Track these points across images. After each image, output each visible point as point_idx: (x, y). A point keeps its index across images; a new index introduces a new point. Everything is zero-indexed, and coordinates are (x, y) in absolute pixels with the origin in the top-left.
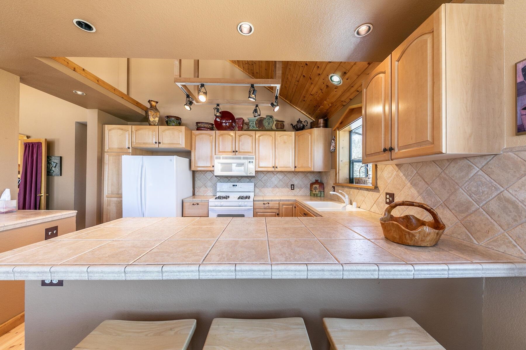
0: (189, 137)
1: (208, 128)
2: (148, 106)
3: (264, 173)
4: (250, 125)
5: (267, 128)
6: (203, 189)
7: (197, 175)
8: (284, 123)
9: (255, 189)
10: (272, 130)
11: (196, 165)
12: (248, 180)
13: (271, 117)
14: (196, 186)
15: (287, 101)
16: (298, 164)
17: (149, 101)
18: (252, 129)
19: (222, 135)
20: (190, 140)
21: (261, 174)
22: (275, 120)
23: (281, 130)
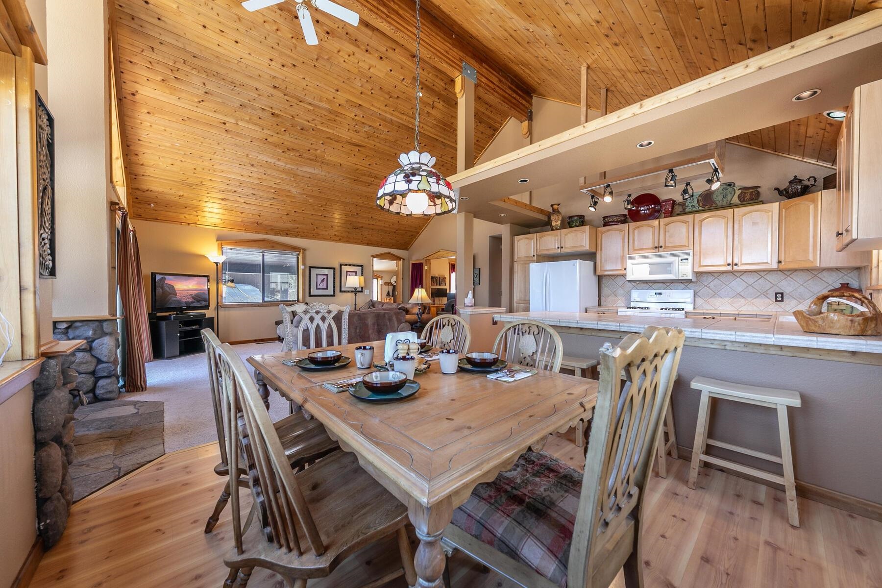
0: (594, 236)
1: (619, 221)
2: (551, 210)
3: (715, 274)
4: (687, 204)
5: (720, 204)
6: (611, 298)
7: (603, 281)
8: (759, 189)
9: (696, 299)
10: (731, 206)
11: (602, 269)
12: (683, 286)
13: (730, 185)
14: (603, 294)
15: (766, 151)
16: (785, 257)
17: (552, 206)
18: (690, 210)
19: (638, 227)
20: (595, 240)
21: (707, 277)
22: (738, 188)
23: (751, 202)
